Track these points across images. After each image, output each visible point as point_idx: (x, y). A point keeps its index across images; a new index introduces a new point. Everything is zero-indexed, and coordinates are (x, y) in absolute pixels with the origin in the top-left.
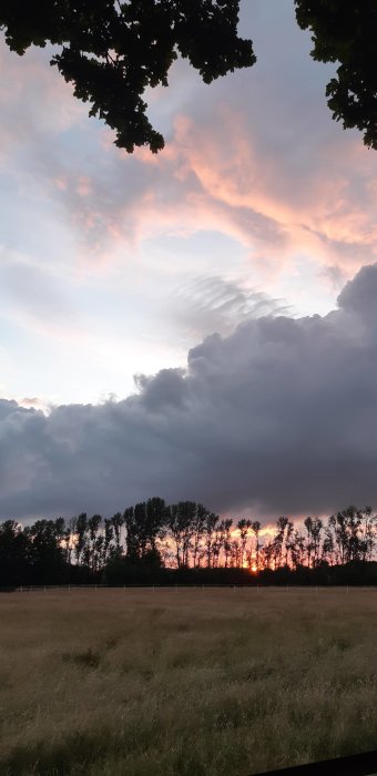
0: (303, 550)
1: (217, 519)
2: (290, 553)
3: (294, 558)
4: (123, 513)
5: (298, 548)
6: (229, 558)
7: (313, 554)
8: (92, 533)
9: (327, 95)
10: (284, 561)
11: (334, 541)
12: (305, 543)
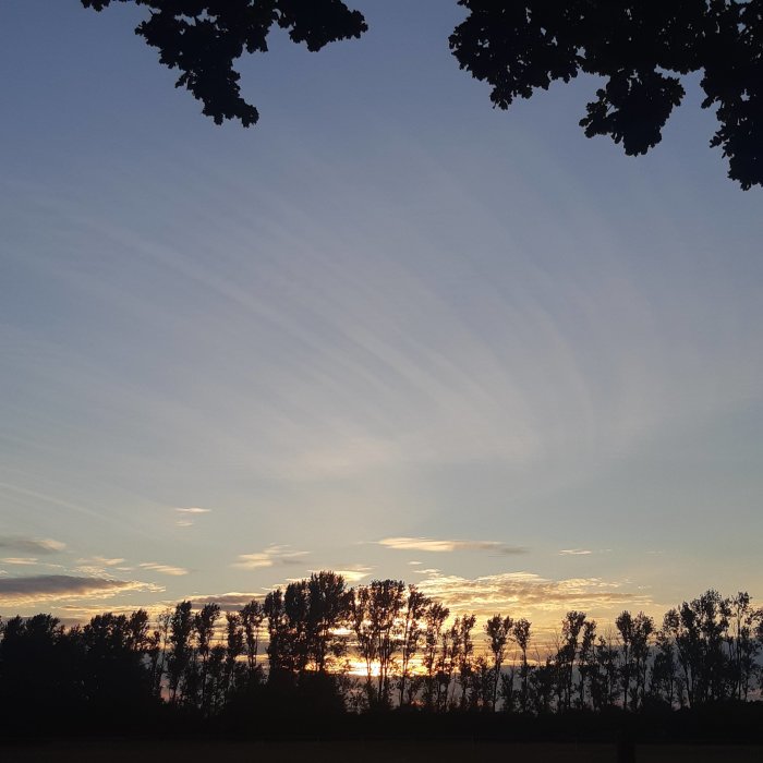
0: (614, 677)
1: (445, 613)
2: (587, 681)
3: (597, 691)
4: (262, 601)
5: (603, 671)
6: (468, 691)
7: (633, 684)
8: (202, 640)
9: (451, 47)
10: (576, 696)
11: (675, 659)
12: (618, 663)
